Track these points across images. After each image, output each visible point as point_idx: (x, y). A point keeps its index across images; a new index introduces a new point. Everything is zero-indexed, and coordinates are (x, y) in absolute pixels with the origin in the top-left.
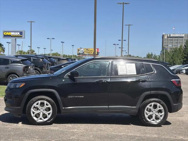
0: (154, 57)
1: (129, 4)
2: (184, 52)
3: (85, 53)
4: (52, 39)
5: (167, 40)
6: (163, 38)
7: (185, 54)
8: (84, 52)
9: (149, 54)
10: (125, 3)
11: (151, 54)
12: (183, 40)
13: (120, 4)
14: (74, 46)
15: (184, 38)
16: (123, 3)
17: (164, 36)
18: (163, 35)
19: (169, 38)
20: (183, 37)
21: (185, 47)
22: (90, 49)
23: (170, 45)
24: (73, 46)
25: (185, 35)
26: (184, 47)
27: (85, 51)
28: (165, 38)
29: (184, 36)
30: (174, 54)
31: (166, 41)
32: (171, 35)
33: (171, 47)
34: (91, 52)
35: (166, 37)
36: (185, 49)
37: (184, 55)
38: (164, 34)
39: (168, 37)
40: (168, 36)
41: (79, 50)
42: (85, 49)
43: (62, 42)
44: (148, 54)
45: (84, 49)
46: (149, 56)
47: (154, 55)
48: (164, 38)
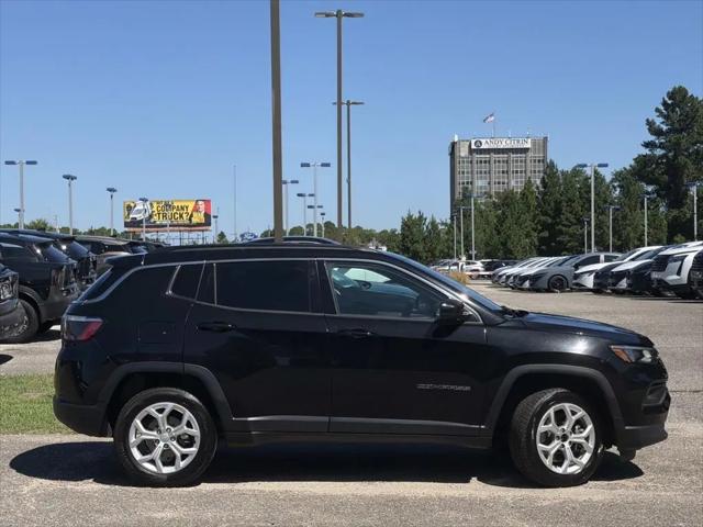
0: (430, 227)
1: (361, 15)
2: (539, 205)
3: (156, 218)
4: (28, 163)
5: (467, 162)
6: (452, 154)
7: (545, 213)
8: (151, 216)
9: (410, 217)
10: (347, 15)
11: (417, 215)
12: (528, 161)
13: (327, 15)
14: (114, 194)
15: (530, 154)
16: (339, 12)
17: (457, 147)
18: (453, 145)
19: (477, 156)
20: (525, 151)
21: (545, 187)
22: (175, 204)
23: (480, 183)
24: (110, 190)
25: (534, 143)
26: (540, 186)
27: (155, 209)
28: (462, 154)
29: (529, 145)
30: (503, 213)
31: (466, 167)
32: (483, 141)
33: (485, 187)
34: (181, 216)
35: (463, 152)
36: (545, 194)
37: (543, 218)
38: (456, 140)
39: (471, 151)
40: (473, 147)
41: (129, 208)
42: (155, 205)
43: (67, 177)
44: (406, 216)
45: (151, 204)
46: (410, 225)
47: (428, 221)
48: (457, 154)
